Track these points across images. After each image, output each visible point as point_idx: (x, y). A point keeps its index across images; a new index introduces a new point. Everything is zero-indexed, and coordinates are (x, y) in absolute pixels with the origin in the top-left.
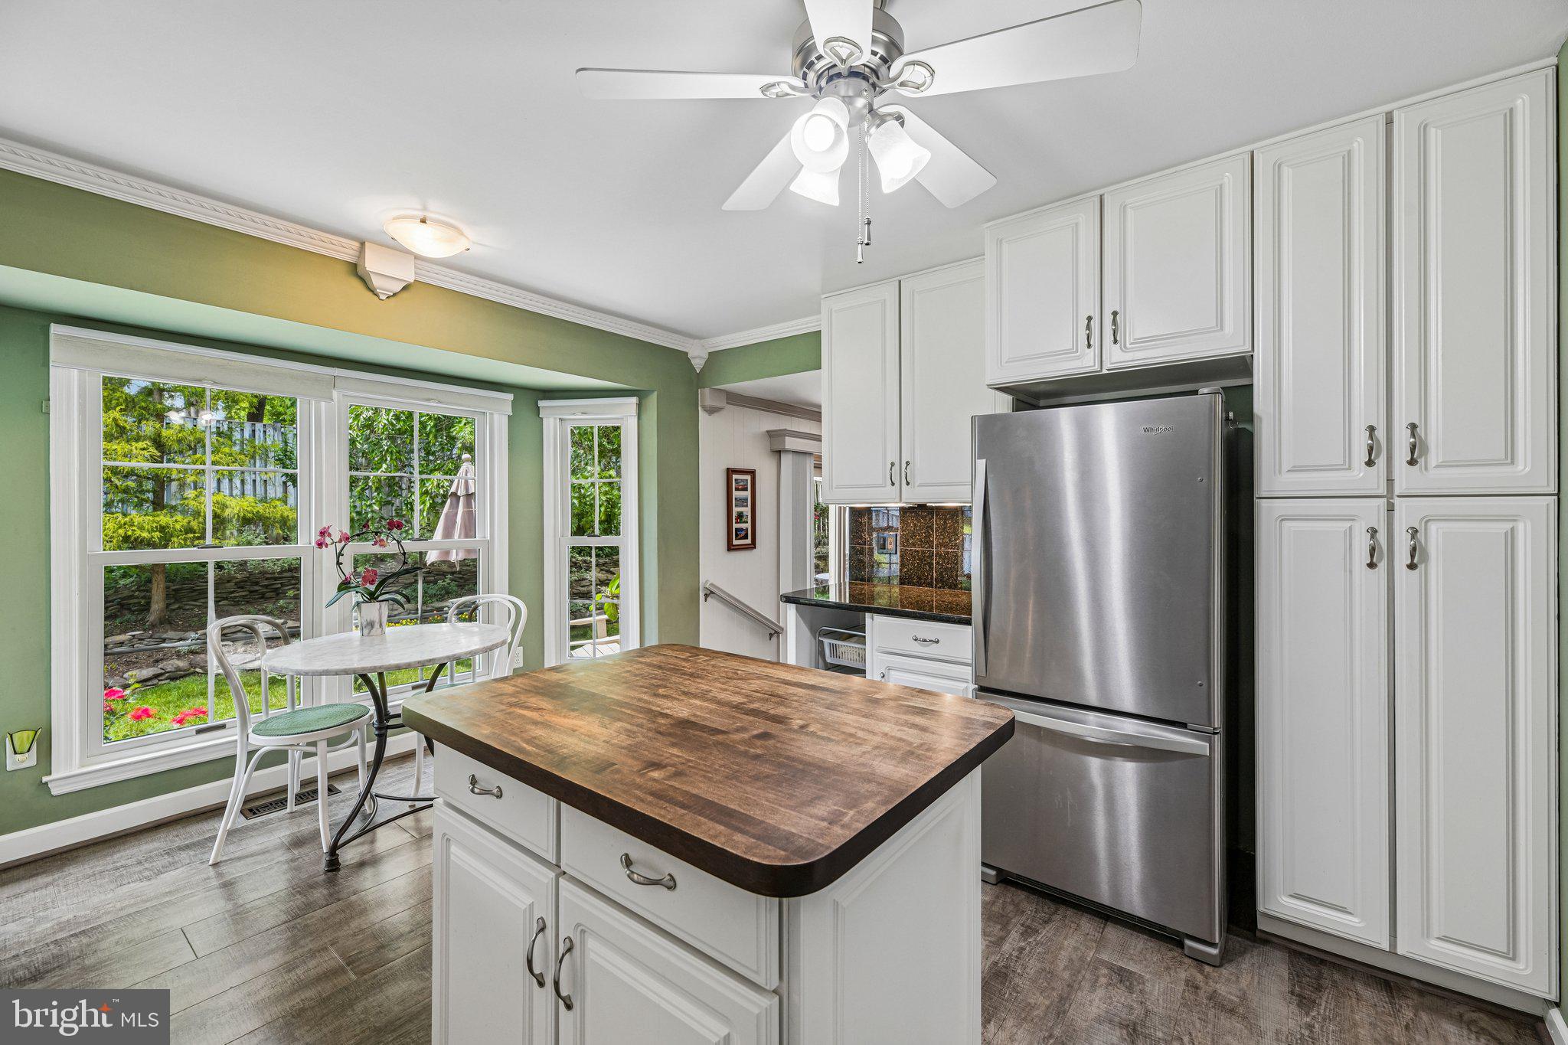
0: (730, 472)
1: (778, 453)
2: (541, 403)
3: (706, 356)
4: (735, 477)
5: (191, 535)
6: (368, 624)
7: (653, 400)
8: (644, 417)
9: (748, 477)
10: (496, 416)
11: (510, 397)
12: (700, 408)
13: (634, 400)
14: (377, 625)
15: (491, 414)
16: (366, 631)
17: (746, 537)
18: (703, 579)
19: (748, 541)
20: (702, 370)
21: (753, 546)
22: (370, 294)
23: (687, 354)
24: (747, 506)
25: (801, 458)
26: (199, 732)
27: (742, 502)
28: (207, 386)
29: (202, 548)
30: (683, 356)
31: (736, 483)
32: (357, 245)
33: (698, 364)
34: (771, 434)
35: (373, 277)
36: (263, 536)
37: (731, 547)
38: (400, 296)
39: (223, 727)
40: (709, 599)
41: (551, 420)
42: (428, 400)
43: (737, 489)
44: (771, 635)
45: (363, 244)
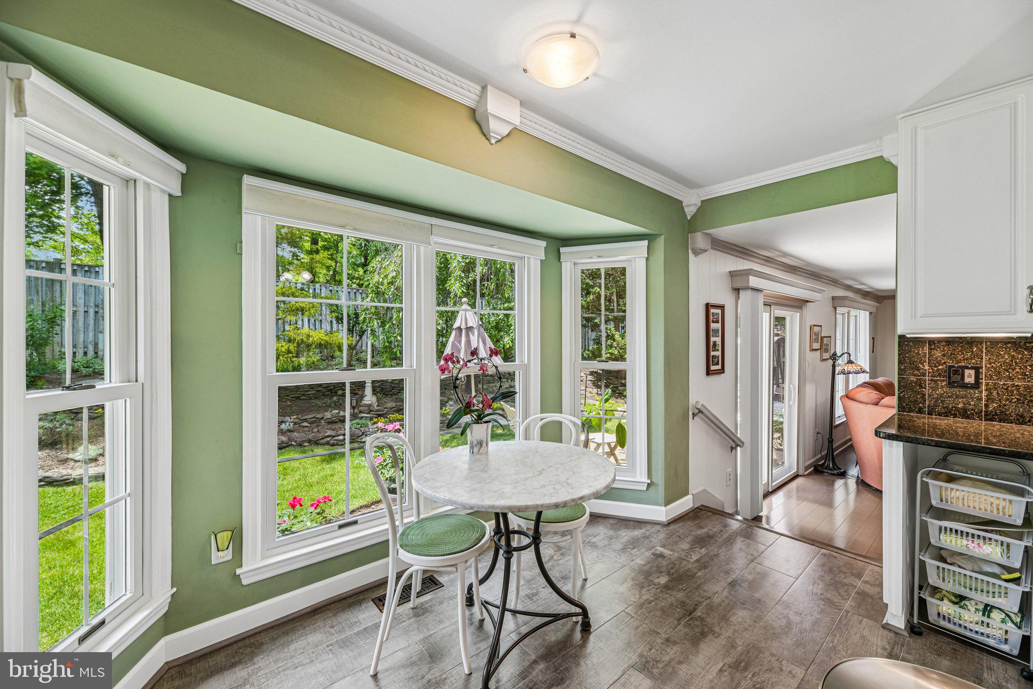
0: (708, 306)
1: (737, 290)
2: (562, 250)
3: (699, 204)
4: (712, 311)
5: (291, 355)
6: (478, 443)
7: (660, 243)
8: (652, 258)
9: (719, 311)
10: (532, 260)
11: (543, 244)
12: (690, 251)
13: (646, 243)
14: (484, 444)
15: (529, 258)
16: (476, 450)
17: (717, 364)
18: (693, 400)
19: (719, 367)
20: (692, 218)
21: (722, 370)
22: (484, 138)
23: (682, 202)
24: (718, 336)
25: (756, 293)
26: (341, 527)
27: (716, 331)
28: (345, 233)
29: (342, 370)
30: (678, 204)
31: (713, 316)
32: (477, 88)
33: (690, 211)
34: (732, 274)
35: (491, 119)
36: (320, 355)
37: (709, 372)
38: (505, 141)
39: (355, 522)
40: (695, 418)
41: (569, 264)
42: (492, 246)
43: (713, 322)
44: (732, 448)
45: (484, 88)
